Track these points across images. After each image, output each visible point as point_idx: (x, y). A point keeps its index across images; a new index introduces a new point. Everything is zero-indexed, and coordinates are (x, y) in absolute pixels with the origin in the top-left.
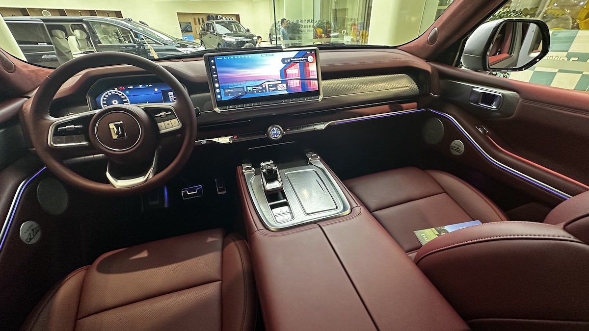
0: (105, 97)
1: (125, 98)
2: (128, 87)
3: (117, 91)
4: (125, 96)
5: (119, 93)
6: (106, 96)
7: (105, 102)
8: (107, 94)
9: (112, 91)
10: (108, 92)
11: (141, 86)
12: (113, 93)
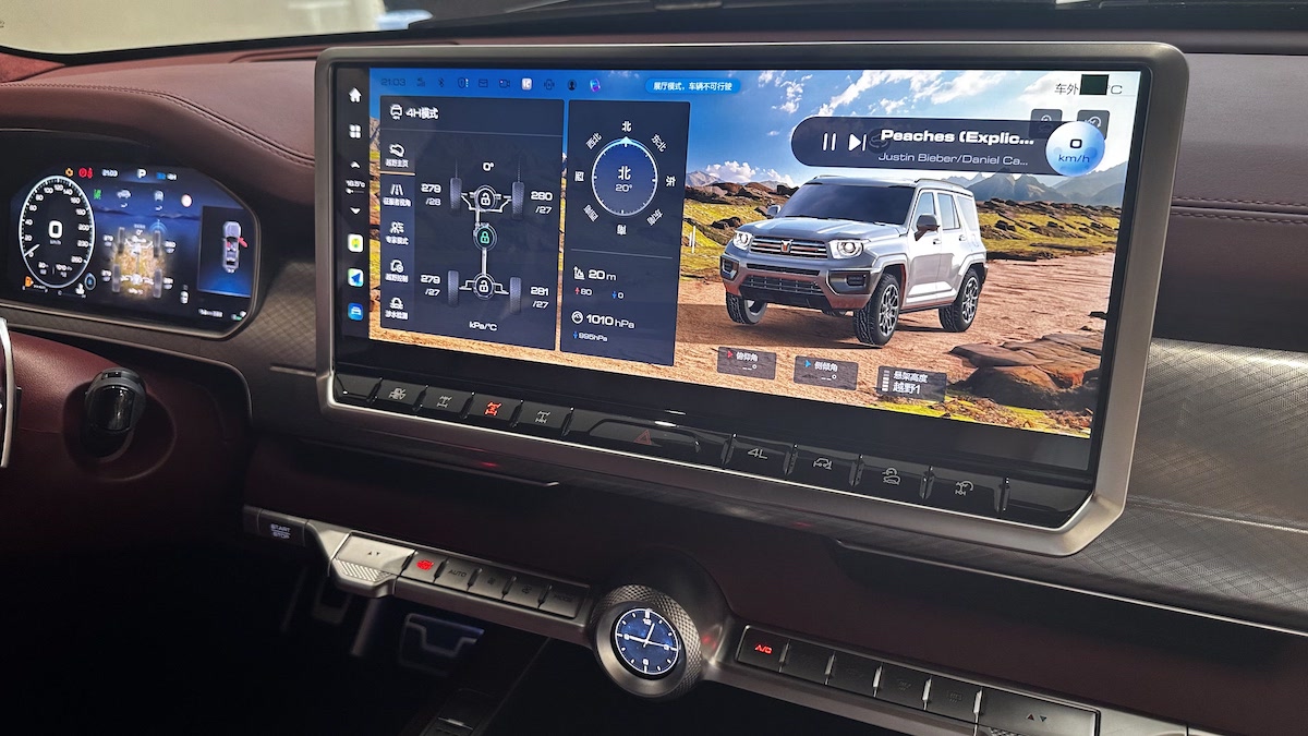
0: (33, 201)
1: (85, 220)
2: (105, 173)
3: (71, 182)
4: (89, 208)
5: (75, 194)
6: (39, 198)
7: (29, 222)
8: (41, 191)
9: (58, 178)
10: (45, 181)
11: (142, 173)
12: (59, 188)
